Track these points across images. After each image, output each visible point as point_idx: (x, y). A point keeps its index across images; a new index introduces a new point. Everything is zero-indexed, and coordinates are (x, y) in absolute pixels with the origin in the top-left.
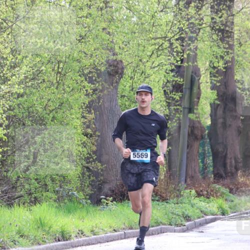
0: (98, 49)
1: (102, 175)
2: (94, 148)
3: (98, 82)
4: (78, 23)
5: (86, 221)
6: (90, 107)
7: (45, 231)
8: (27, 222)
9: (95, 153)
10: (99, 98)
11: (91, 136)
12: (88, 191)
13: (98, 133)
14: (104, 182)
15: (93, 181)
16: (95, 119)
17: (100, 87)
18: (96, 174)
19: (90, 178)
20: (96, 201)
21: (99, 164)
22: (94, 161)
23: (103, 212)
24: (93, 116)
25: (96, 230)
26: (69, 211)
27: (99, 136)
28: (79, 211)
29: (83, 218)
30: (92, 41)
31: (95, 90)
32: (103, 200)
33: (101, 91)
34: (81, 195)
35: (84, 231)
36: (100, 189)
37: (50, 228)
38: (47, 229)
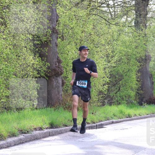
0: (142, 51)
1: (143, 95)
2: (140, 86)
3: (142, 62)
4: (135, 42)
5: (137, 111)
6: (139, 71)
7: (122, 114)
8: (116, 111)
9: (140, 87)
10: (142, 68)
11: (139, 81)
12: (138, 100)
13: (141, 80)
14: (144, 98)
15: (140, 97)
16: (141, 75)
17: (143, 64)
18: (141, 95)
19: (138, 96)
20: (141, 104)
21: (142, 91)
22: (140, 90)
23: (143, 108)
24: (140, 74)
25: (141, 114)
26: (131, 107)
27: (142, 81)
28: (134, 108)
29: (136, 110)
30: (140, 48)
31: (141, 65)
32: (143, 104)
33: (143, 66)
34: (135, 102)
35: (136, 114)
36: (142, 100)
37: (124, 113)
38: (123, 113)
